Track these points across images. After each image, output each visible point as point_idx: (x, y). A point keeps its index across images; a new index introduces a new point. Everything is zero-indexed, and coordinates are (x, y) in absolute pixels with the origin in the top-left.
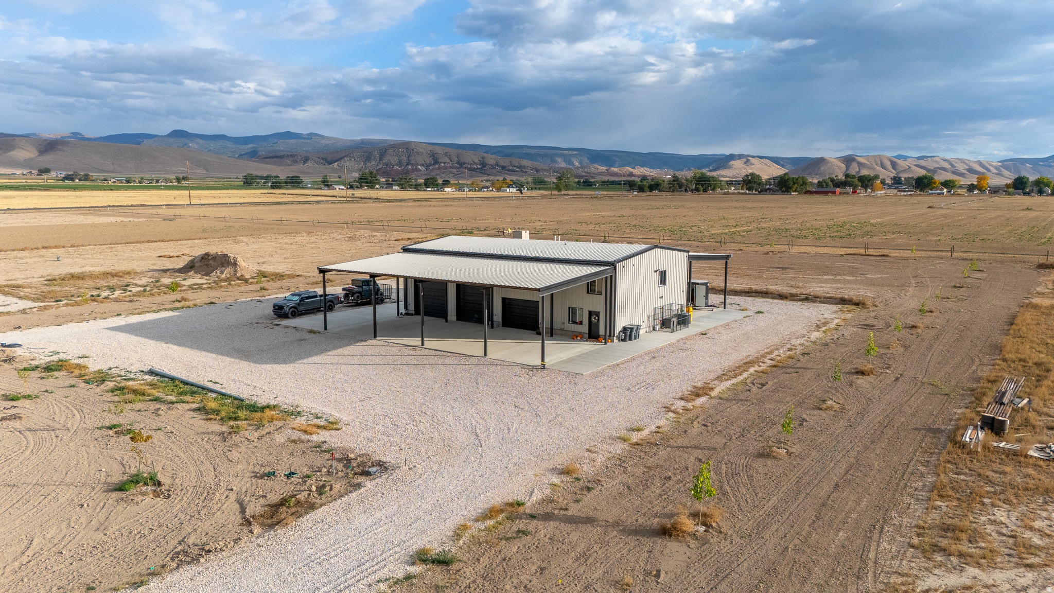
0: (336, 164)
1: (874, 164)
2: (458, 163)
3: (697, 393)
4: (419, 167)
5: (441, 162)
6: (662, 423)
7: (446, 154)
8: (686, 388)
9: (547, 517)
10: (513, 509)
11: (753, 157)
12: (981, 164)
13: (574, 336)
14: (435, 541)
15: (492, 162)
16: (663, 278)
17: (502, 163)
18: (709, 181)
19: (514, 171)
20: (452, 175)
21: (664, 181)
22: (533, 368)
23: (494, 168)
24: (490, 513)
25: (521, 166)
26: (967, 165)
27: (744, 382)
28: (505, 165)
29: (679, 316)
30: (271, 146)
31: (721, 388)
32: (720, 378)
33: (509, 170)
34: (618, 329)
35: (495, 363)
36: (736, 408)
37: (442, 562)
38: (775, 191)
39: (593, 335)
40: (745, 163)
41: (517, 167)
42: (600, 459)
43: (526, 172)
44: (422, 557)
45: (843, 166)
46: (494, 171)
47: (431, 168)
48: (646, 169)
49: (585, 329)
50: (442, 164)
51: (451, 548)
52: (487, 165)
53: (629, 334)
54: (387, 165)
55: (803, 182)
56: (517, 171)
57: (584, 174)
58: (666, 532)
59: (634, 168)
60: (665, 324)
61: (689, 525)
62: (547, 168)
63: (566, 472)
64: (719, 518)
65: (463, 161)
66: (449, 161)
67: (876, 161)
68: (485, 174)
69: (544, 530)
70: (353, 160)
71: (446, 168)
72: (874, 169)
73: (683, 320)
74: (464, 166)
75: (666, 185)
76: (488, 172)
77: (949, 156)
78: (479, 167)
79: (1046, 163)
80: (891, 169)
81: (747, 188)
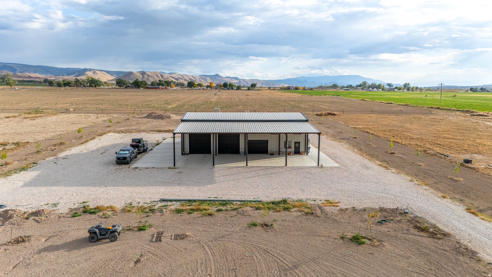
1: (154, 76)
12: (193, 76)
18: (97, 82)
21: (72, 81)
38: (132, 87)
40: (94, 73)
45: (141, 76)
48: (37, 74)
49: (293, 150)
55: (145, 83)
59: (30, 73)
67: (154, 74)
72: (154, 77)
75: (73, 83)
77: (181, 73)
79: (214, 77)
80: (161, 78)
81: (119, 86)
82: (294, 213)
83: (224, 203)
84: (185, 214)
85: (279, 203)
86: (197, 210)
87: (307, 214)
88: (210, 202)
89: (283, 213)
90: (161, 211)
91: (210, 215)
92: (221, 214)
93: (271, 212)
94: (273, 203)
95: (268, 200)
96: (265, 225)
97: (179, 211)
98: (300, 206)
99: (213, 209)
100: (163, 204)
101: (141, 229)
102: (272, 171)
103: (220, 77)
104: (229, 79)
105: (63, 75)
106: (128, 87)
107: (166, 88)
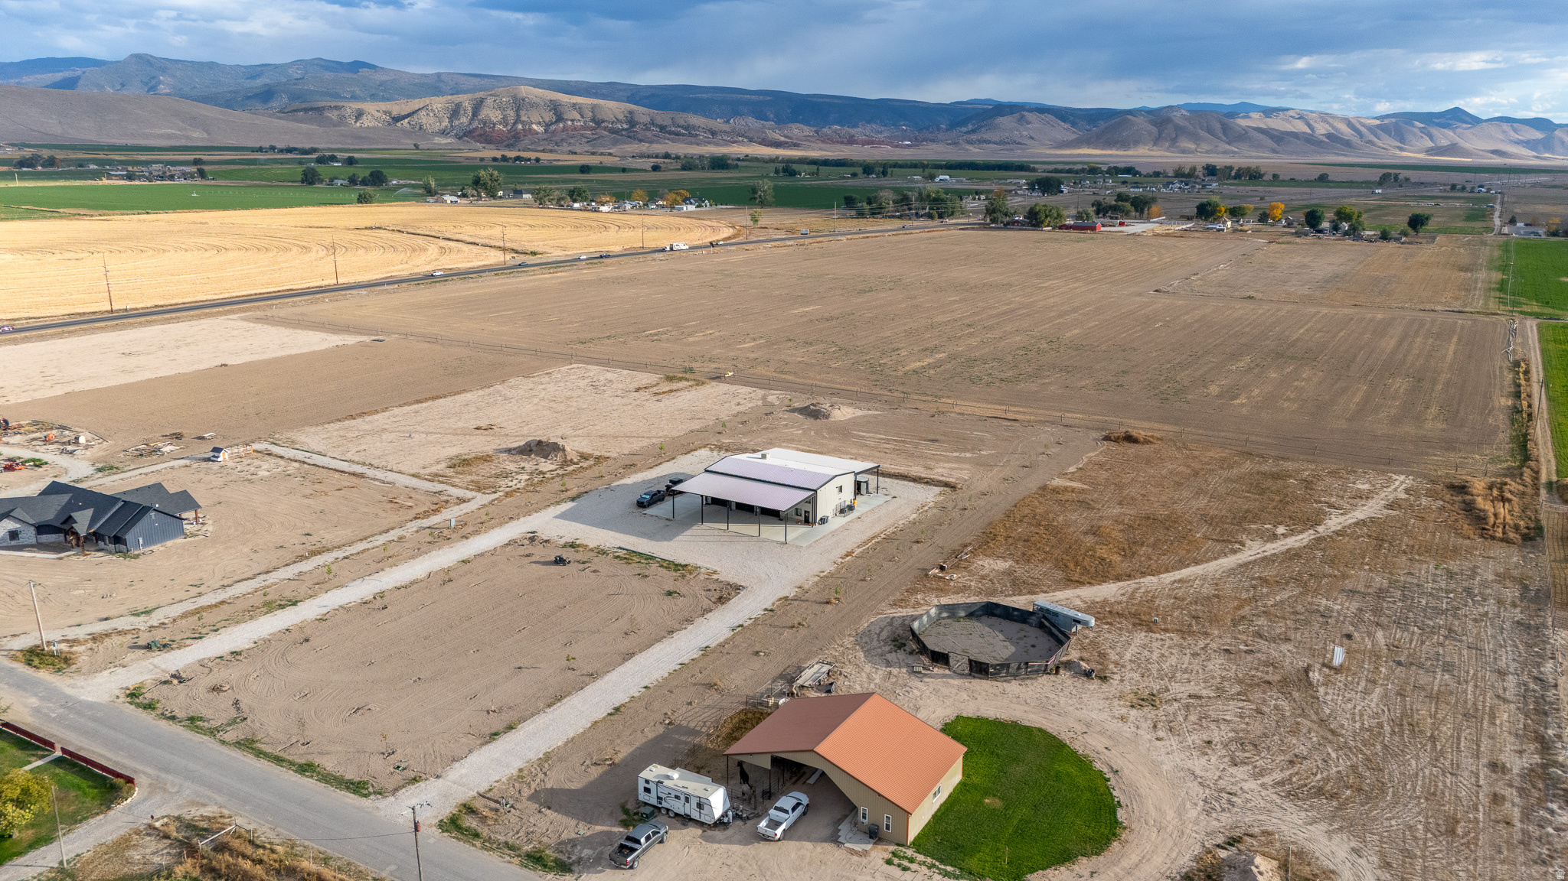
0: (406, 120)
1: (1198, 128)
2: (593, 120)
3: (848, 554)
4: (534, 127)
5: (567, 120)
6: (832, 569)
7: (574, 105)
8: (844, 552)
9: (796, 600)
10: (786, 598)
11: (1031, 110)
13: (798, 522)
14: (768, 606)
15: (645, 119)
16: (840, 489)
17: (659, 121)
19: (678, 134)
20: (586, 140)
22: (782, 543)
23: (648, 129)
24: (780, 599)
25: (689, 126)
26: (1331, 125)
27: (868, 548)
28: (665, 123)
29: (848, 506)
30: (294, 84)
31: (858, 551)
32: (858, 547)
33: (670, 133)
34: (818, 519)
35: (764, 541)
36: (860, 561)
37: (772, 610)
38: (1024, 225)
39: (807, 522)
40: (1019, 120)
41: (682, 127)
42: (810, 583)
43: (697, 135)
44: (766, 610)
45: (1155, 130)
46: (648, 134)
47: (553, 127)
49: (803, 518)
50: (570, 123)
51: (774, 608)
52: (637, 124)
53: (823, 521)
54: (485, 124)
55: (1058, 215)
56: (683, 135)
57: (782, 139)
58: (827, 603)
60: (842, 511)
61: (834, 601)
62: (728, 130)
63: (800, 587)
64: (842, 600)
65: (600, 117)
66: (579, 117)
67: (1200, 123)
68: (635, 139)
69: (795, 603)
70: (431, 114)
71: (575, 129)
72: (1197, 135)
73: (851, 508)
74: (603, 125)
76: (639, 136)
78: (625, 126)
79: (1442, 120)
80: (1221, 135)
81: (991, 220)
96: (645, 576)
103: (1467, 119)
104: (1505, 126)
105: (939, 129)
106: (1013, 225)
107: (1122, 224)
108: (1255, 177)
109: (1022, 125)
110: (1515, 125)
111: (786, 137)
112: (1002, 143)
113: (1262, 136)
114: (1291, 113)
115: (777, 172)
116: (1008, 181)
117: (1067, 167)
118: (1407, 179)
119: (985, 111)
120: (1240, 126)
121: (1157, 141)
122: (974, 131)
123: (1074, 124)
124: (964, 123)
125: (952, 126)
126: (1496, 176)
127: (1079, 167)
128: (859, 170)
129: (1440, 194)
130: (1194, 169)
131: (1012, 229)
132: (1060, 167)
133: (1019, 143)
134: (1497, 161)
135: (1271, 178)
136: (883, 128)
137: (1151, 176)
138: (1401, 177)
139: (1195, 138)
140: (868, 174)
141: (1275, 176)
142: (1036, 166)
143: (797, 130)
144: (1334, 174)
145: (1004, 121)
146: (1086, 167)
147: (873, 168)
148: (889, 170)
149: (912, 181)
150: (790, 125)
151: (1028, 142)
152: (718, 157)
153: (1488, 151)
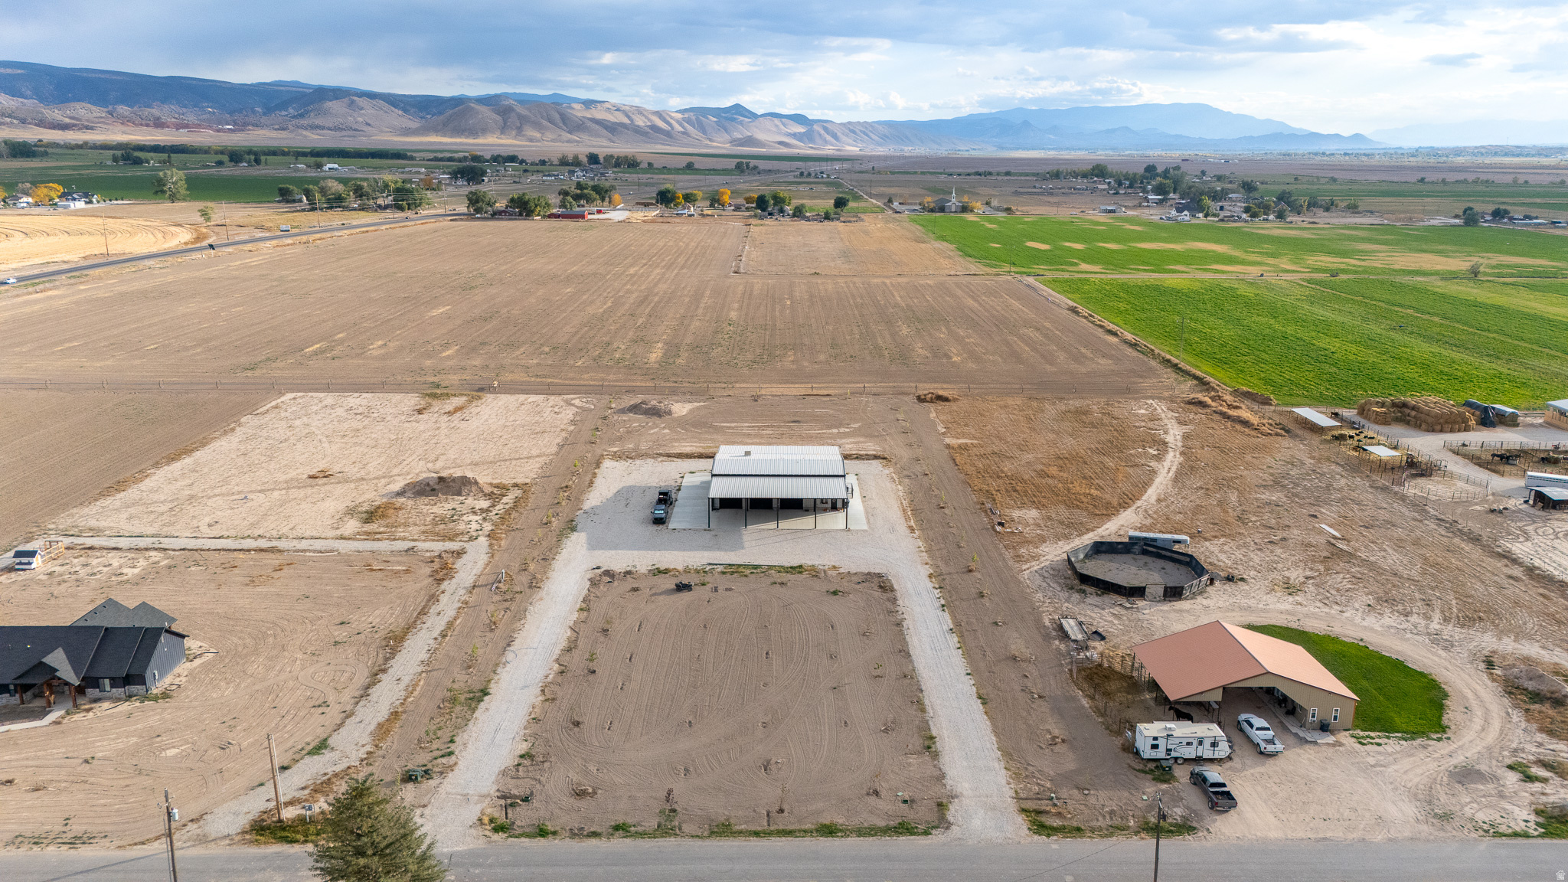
3: (912, 529)
6: (921, 543)
8: (906, 528)
11: (358, 96)
13: (825, 510)
26: (646, 118)
27: (916, 521)
31: (913, 524)
38: (509, 215)
42: (927, 558)
45: (499, 118)
53: (846, 504)
55: (546, 204)
57: (68, 120)
67: (540, 113)
72: (539, 124)
79: (728, 115)
80: (561, 125)
81: (475, 210)
82: (805, 575)
83: (756, 567)
84: (728, 575)
85: (796, 567)
86: (736, 572)
87: (813, 576)
88: (746, 566)
89: (797, 575)
90: (712, 573)
91: (746, 576)
92: (753, 576)
93: (788, 575)
94: (791, 567)
95: (789, 565)
96: (782, 584)
97: (724, 573)
98: (811, 570)
99: (748, 572)
100: (711, 567)
101: (703, 584)
102: (800, 535)
103: (747, 114)
104: (777, 121)
105: (254, 112)
106: (500, 215)
107: (599, 212)
108: (633, 165)
109: (355, 111)
110: (783, 120)
111: (71, 118)
112: (336, 129)
113: (597, 127)
114: (607, 105)
115: (115, 159)
116: (407, 169)
117: (448, 155)
118: (755, 168)
119: (304, 95)
120: (576, 117)
121: (504, 129)
122: (302, 116)
123: (405, 111)
124: (283, 105)
125: (268, 110)
126: (817, 163)
127: (461, 155)
128: (225, 158)
129: (794, 180)
130: (576, 157)
131: (502, 219)
132: (440, 155)
133: (355, 130)
134: (784, 151)
135: (647, 166)
136: (185, 110)
137: (537, 165)
138: (751, 165)
139: (538, 126)
140: (237, 162)
141: (650, 164)
142: (414, 155)
143: (83, 110)
144: (699, 163)
145: (335, 106)
146: (467, 154)
147: (242, 156)
148: (263, 158)
149: (297, 170)
150: (73, 104)
151: (365, 128)
152: (19, 143)
153: (775, 142)
